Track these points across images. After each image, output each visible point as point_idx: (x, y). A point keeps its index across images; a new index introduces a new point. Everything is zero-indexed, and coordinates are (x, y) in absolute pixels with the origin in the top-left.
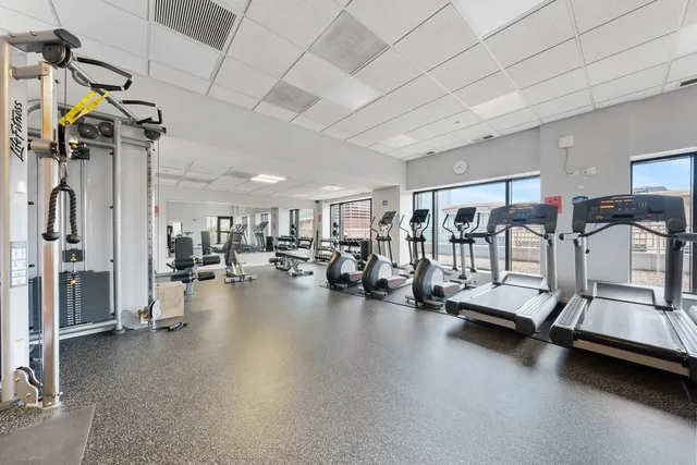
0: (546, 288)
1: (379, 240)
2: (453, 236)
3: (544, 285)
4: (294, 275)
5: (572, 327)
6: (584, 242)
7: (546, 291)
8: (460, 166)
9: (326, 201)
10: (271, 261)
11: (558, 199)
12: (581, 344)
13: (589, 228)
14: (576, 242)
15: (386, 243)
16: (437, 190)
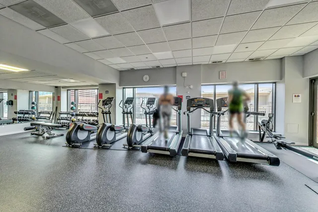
0: (178, 131)
1: (103, 114)
2: (146, 111)
3: (177, 130)
4: (48, 138)
5: (188, 148)
6: (190, 114)
7: (178, 133)
8: (146, 78)
9: (64, 87)
10: (26, 129)
11: (182, 96)
12: (190, 154)
13: (192, 109)
14: (188, 114)
15: (108, 115)
16: (135, 88)
